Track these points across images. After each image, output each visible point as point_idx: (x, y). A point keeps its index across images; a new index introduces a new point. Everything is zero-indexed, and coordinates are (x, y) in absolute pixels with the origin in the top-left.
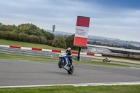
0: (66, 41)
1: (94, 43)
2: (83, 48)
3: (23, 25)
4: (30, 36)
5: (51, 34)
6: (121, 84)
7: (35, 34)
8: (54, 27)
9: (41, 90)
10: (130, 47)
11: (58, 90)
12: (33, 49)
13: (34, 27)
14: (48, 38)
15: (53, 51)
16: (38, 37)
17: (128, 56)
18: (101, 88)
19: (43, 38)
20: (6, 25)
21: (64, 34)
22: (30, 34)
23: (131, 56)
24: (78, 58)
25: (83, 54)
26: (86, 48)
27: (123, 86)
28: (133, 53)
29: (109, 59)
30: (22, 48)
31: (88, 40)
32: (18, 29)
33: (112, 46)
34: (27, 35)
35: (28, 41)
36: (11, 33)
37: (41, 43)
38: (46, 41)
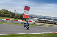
0: (20, 16)
1: (32, 17)
3: (2, 10)
4: (5, 14)
5: (14, 14)
6: (42, 33)
7: (7, 14)
8: (15, 11)
9: (10, 36)
10: (46, 19)
11: (17, 36)
12: (7, 19)
13: (7, 11)
14: (13, 15)
15: (15, 20)
16: (9, 15)
17: (45, 22)
18: (34, 35)
19: (11, 15)
21: (19, 14)
22: (5, 13)
23: (46, 22)
26: (28, 19)
27: (43, 34)
28: (47, 21)
29: (37, 23)
30: (2, 19)
31: (29, 16)
33: (39, 18)
34: (4, 14)
35: (5, 16)
37: (10, 17)
38: (12, 16)
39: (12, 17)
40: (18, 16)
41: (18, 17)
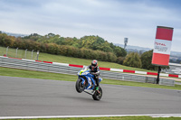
0: (142, 58)
1: (179, 62)
2: (164, 68)
3: (86, 37)
4: (95, 52)
5: (123, 50)
7: (102, 50)
8: (126, 40)
13: (100, 40)
14: (119, 55)
15: (124, 71)
16: (105, 53)
19: (112, 54)
20: (65, 37)
21: (139, 50)
22: (95, 49)
24: (158, 80)
25: (164, 75)
26: (168, 68)
31: (171, 58)
32: (80, 43)
34: (91, 50)
36: (71, 47)
37: (109, 61)
38: (116, 58)
39: (116, 62)
40: (136, 59)
41: (135, 62)
